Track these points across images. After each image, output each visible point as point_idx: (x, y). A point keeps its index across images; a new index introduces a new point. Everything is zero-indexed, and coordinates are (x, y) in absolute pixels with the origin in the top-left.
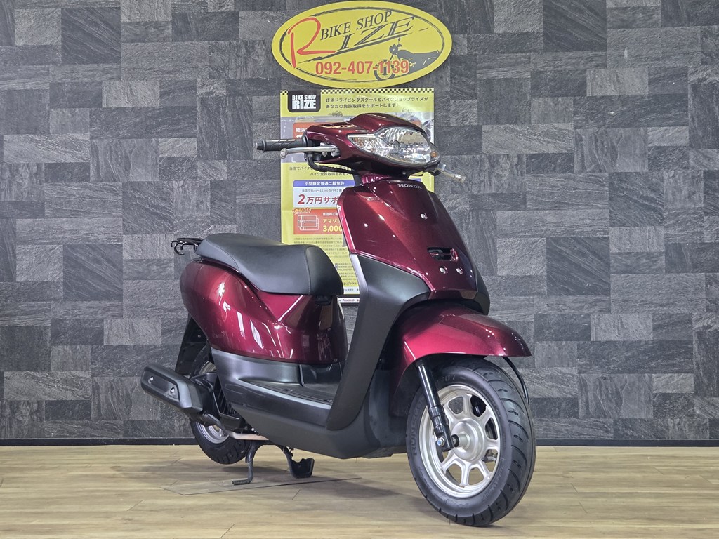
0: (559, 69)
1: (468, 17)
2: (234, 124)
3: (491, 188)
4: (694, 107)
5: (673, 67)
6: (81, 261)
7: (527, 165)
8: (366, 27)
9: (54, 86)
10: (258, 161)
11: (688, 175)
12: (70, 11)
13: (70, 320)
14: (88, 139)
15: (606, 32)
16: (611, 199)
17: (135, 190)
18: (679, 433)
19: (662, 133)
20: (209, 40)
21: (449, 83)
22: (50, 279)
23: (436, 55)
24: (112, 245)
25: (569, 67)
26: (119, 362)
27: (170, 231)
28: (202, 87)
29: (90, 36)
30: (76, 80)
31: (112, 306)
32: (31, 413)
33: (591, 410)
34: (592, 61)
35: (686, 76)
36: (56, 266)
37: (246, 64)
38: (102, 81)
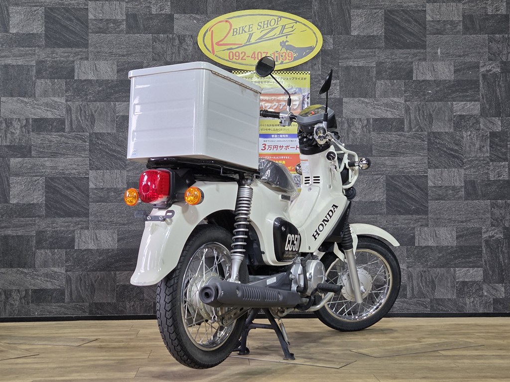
0: (395, 61)
1: (333, 24)
3: (348, 141)
4: (484, 88)
5: (470, 62)
6: (57, 188)
7: (373, 126)
8: (263, 28)
9: (40, 62)
11: (479, 134)
12: (51, 9)
13: (50, 231)
14: (64, 101)
15: (426, 37)
16: (429, 150)
17: (98, 139)
18: (473, 308)
19: (463, 106)
20: (152, 33)
21: (321, 68)
22: (35, 201)
23: (311, 49)
24: (81, 177)
25: (401, 60)
26: (86, 261)
27: (123, 168)
29: (65, 27)
30: (56, 59)
31: (81, 221)
32: (21, 299)
33: (415, 293)
34: (417, 56)
35: (479, 68)
36: (40, 192)
37: (179, 51)
38: (75, 60)
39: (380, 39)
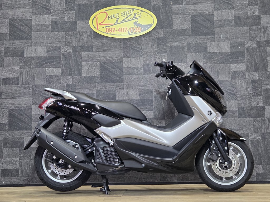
0: (197, 42)
1: (163, 23)
2: (75, 63)
4: (247, 56)
5: (239, 42)
6: (15, 115)
9: (6, 48)
10: (84, 76)
11: (246, 81)
12: (12, 20)
13: (11, 138)
14: (19, 69)
15: (214, 29)
17: (37, 88)
19: (236, 66)
20: (66, 31)
21: (156, 47)
22: (3, 122)
24: (28, 109)
25: (201, 42)
26: (30, 154)
28: (63, 49)
29: (20, 29)
30: (14, 46)
31: (28, 132)
34: (209, 39)
35: (244, 45)
36: (6, 117)
37: (80, 40)
38: (24, 47)
39: (189, 31)
